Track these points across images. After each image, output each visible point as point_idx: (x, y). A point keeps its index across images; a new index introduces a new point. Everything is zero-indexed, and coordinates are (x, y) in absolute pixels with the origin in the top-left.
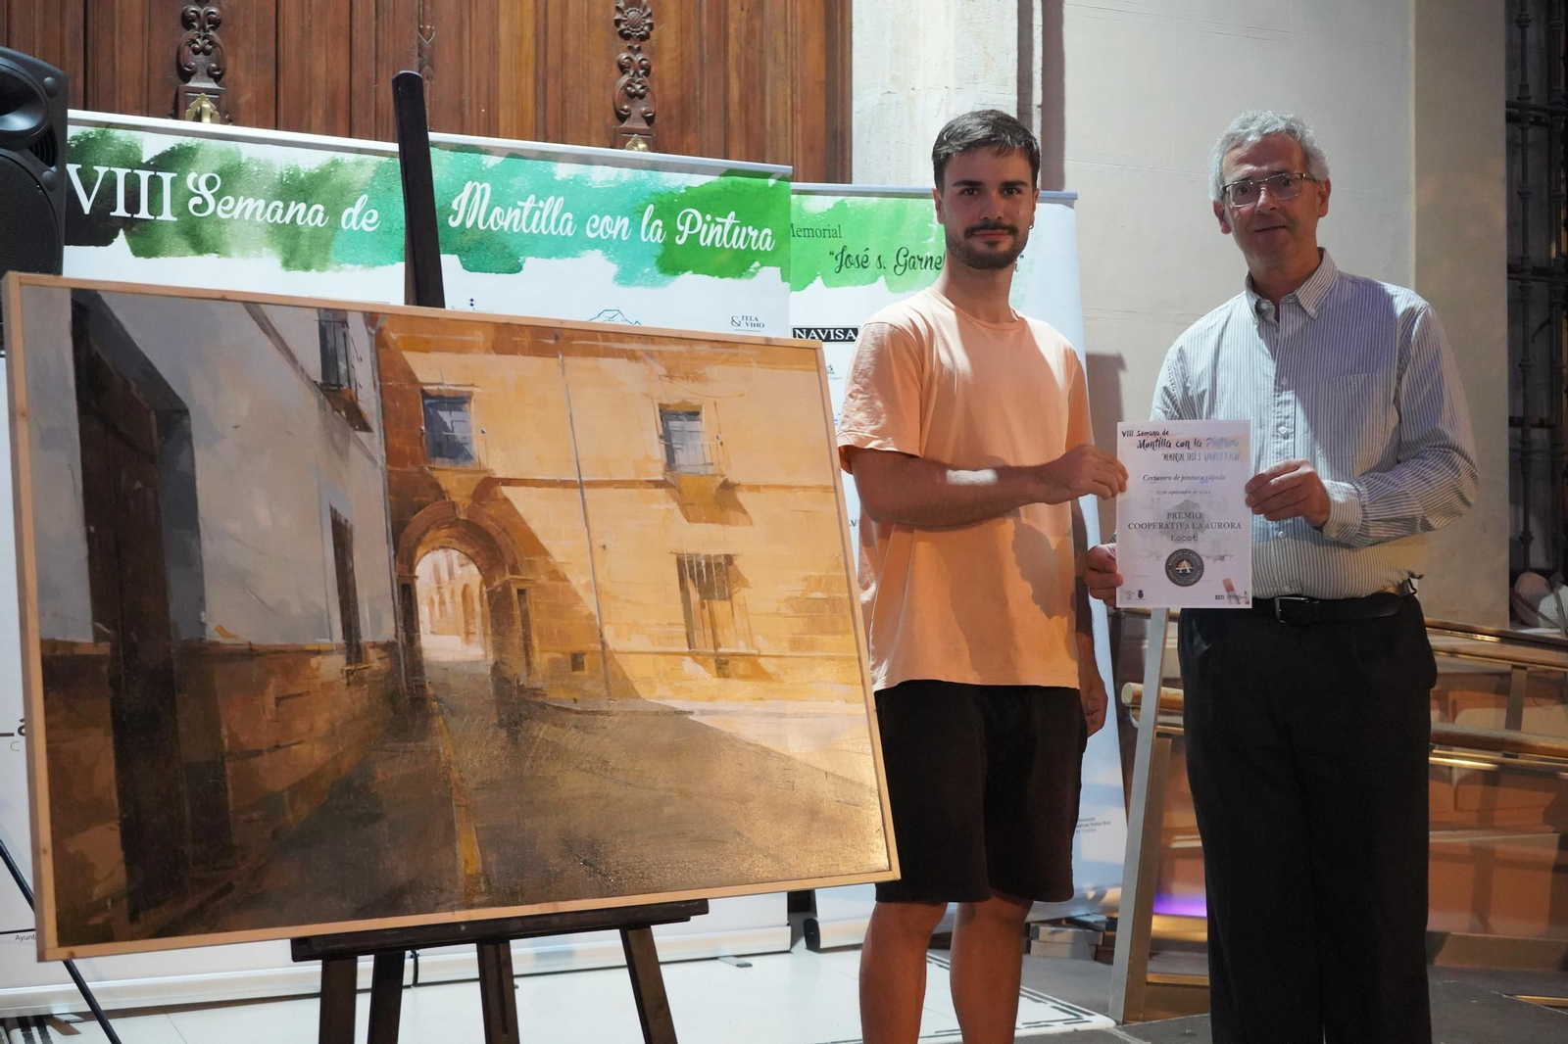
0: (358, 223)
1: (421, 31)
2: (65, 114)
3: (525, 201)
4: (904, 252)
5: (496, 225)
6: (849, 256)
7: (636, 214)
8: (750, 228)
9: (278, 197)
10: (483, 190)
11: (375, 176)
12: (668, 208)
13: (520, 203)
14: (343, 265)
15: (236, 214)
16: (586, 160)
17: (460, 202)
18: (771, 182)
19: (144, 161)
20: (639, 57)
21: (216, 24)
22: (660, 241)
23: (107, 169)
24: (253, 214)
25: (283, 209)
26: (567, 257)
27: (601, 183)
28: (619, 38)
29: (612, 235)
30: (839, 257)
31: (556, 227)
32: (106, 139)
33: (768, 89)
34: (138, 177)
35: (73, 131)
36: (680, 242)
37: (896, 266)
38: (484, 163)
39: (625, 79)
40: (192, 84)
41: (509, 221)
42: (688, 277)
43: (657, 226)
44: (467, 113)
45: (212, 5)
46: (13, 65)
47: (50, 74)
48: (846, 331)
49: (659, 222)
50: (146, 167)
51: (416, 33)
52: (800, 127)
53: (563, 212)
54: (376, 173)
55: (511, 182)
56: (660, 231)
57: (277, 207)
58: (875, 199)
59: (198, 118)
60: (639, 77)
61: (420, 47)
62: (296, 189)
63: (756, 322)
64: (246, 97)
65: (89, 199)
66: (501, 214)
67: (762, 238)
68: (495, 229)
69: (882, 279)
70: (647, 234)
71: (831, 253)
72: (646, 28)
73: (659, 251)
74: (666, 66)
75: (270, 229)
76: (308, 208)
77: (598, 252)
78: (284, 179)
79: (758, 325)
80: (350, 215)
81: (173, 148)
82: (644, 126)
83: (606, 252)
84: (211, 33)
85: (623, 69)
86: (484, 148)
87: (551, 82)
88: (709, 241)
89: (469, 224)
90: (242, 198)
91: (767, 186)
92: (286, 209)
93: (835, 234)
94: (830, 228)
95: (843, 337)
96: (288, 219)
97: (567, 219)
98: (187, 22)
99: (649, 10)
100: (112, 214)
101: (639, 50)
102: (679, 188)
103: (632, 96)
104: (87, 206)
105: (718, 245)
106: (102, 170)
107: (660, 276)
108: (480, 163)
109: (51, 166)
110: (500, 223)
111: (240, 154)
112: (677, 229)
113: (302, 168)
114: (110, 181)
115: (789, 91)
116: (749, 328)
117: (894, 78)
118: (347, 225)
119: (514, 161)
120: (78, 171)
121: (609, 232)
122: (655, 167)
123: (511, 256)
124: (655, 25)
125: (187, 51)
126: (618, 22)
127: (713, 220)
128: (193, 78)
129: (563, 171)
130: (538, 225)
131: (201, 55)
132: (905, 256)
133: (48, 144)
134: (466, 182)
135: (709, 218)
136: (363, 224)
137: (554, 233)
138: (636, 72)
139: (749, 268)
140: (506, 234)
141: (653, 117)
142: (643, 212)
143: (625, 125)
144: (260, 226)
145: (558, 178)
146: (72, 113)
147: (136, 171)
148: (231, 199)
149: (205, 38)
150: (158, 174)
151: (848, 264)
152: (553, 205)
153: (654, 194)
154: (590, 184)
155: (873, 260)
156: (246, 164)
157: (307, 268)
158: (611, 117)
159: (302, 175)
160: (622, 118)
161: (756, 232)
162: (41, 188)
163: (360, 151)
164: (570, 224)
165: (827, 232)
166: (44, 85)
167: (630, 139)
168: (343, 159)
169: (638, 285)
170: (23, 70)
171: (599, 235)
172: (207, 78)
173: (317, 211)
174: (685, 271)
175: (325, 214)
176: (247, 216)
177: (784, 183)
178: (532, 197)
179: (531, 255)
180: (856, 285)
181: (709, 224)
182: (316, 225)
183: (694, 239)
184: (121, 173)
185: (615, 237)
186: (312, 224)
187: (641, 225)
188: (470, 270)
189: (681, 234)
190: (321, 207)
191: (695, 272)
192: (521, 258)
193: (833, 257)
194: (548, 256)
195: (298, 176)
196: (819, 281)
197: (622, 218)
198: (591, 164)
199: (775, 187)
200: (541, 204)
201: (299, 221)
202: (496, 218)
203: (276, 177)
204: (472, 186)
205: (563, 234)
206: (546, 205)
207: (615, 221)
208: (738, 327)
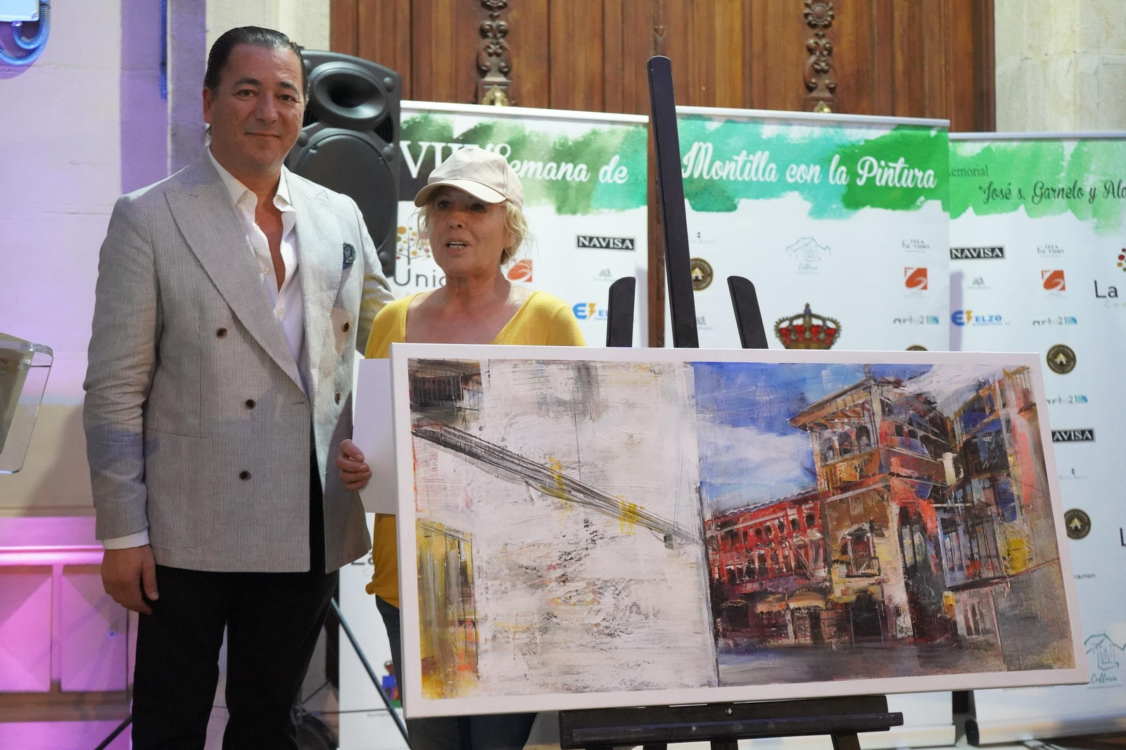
0: (612, 178)
1: (656, 30)
2: (399, 104)
3: (739, 156)
4: (1040, 185)
5: (717, 174)
6: (995, 190)
7: (825, 162)
8: (916, 170)
9: (553, 159)
10: (707, 149)
11: (624, 141)
12: (850, 157)
13: (735, 158)
14: (601, 210)
16: (786, 122)
17: (689, 159)
18: (933, 133)
19: (455, 137)
20: (823, 42)
21: (505, 33)
22: (845, 183)
23: (429, 144)
24: (534, 173)
25: (556, 168)
26: (771, 197)
27: (798, 140)
28: (807, 28)
29: (806, 180)
30: (987, 191)
32: (427, 121)
33: (926, 62)
35: (404, 117)
36: (860, 183)
37: (1033, 197)
38: (707, 127)
39: (813, 59)
40: (488, 79)
41: (726, 171)
42: (867, 210)
43: (842, 172)
44: (691, 90)
45: (502, 20)
46: (363, 70)
47: (388, 75)
48: (993, 250)
49: (843, 168)
50: (457, 141)
51: (652, 32)
52: (952, 90)
53: (768, 163)
54: (625, 139)
55: (728, 141)
56: (844, 175)
57: (552, 167)
58: (1015, 144)
59: (492, 103)
60: (823, 56)
61: (656, 42)
62: (566, 153)
63: (922, 245)
64: (527, 87)
65: (416, 166)
66: (720, 167)
67: (927, 178)
68: (715, 178)
69: (1022, 207)
70: (834, 177)
71: (980, 188)
72: (829, 19)
73: (844, 191)
74: (845, 47)
75: (547, 184)
76: (575, 168)
77: (796, 194)
78: (557, 146)
79: (924, 247)
80: (605, 173)
81: (476, 127)
82: (828, 95)
83: (802, 192)
84: (501, 40)
85: (811, 51)
86: (707, 117)
87: (756, 65)
88: (883, 183)
89: (696, 175)
90: (525, 162)
91: (929, 137)
92: (558, 168)
93: (984, 172)
94: (979, 168)
95: (990, 254)
96: (560, 177)
97: (772, 169)
98: (483, 33)
99: (831, 4)
101: (823, 36)
102: (859, 141)
103: (818, 72)
104: (414, 171)
105: (890, 185)
106: (425, 145)
107: (845, 210)
108: (704, 128)
109: (390, 143)
110: (720, 173)
111: (526, 128)
112: (857, 171)
113: (570, 137)
114: (431, 154)
115: (943, 62)
116: (917, 249)
117: (1030, 47)
118: (603, 179)
119: (730, 125)
120: (409, 147)
121: (805, 177)
122: (840, 124)
123: (728, 198)
124: (836, 17)
125: (484, 54)
126: (806, 15)
127: (887, 165)
128: (488, 74)
129: (768, 131)
130: (749, 174)
131: (494, 58)
132: (1041, 188)
133: (387, 128)
134: (693, 142)
136: (616, 178)
137: (762, 180)
138: (821, 53)
139: (916, 202)
140: (724, 181)
141: (834, 88)
142: (830, 161)
143: (814, 94)
144: (539, 182)
145: (764, 137)
146: (404, 104)
147: (450, 145)
148: (518, 162)
149: (497, 44)
151: (994, 196)
152: (761, 158)
153: (839, 146)
154: (789, 141)
155: (1015, 192)
156: (529, 136)
157: (574, 212)
158: (802, 89)
159: (570, 143)
160: (810, 89)
161: (921, 173)
162: (383, 159)
163: (613, 122)
164: (774, 172)
165: (976, 172)
166: (384, 84)
167: (816, 105)
168: (600, 129)
169: (828, 218)
170: (368, 73)
171: (797, 181)
172: (498, 74)
173: (581, 170)
174: (864, 205)
175: (588, 171)
176: (530, 175)
177: (943, 134)
178: (745, 153)
179: (743, 197)
180: (1000, 213)
181: (883, 169)
182: (581, 181)
183: (871, 180)
184: (439, 147)
185: (809, 181)
186: (578, 180)
187: (829, 171)
188: (698, 210)
189: (861, 177)
190: (584, 166)
191: (873, 206)
192: (736, 199)
193: (982, 191)
194: (757, 198)
195: (567, 143)
196: (970, 210)
197: (814, 166)
198: (790, 125)
199: (936, 137)
200: (751, 157)
201: (568, 178)
202: (716, 170)
203: (551, 145)
204: (698, 146)
205: (769, 180)
206: (755, 158)
207: (809, 168)
208: (908, 249)
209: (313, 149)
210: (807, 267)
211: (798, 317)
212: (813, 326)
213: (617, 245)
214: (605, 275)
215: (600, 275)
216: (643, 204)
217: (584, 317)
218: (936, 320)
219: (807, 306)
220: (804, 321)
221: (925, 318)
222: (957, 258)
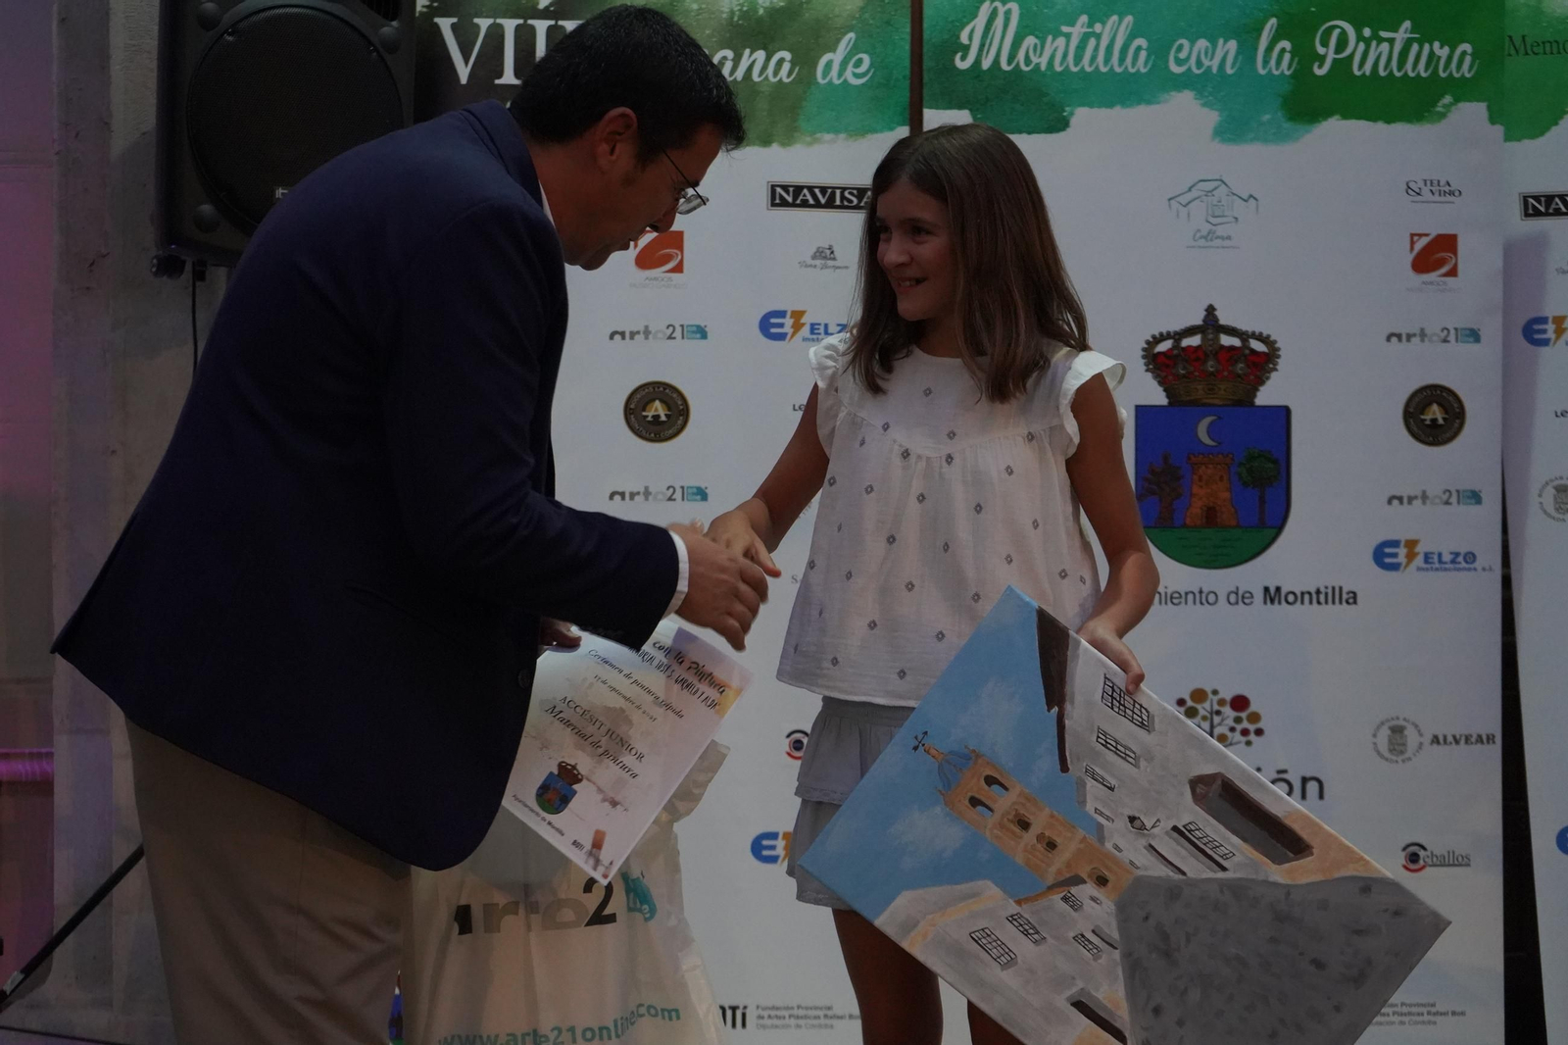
0: (840, 75)
3: (1073, 25)
5: (1028, 61)
7: (1247, 35)
8: (1436, 45)
9: (725, 44)
10: (1008, 13)
11: (867, 6)
12: (1300, 21)
13: (1065, 29)
14: (818, 135)
17: (972, 31)
19: (541, 6)
22: (1287, 73)
23: (491, 21)
25: (733, 60)
26: (1139, 104)
29: (1210, 67)
34: (533, 29)
36: (1319, 72)
41: (1050, 54)
42: (1334, 127)
43: (1283, 50)
49: (1286, 44)
50: (545, 14)
53: (1132, 37)
54: (868, 1)
56: (1287, 57)
57: (726, 58)
62: (752, 31)
63: (1447, 189)
65: (466, 63)
66: (1036, 45)
67: (1459, 59)
68: (1025, 69)
70: (1266, 62)
73: (1286, 88)
76: (768, 59)
77: (1188, 95)
78: (736, 19)
79: (1451, 193)
80: (829, 65)
83: (1200, 93)
88: (1368, 68)
89: (986, 64)
92: (737, 61)
96: (740, 75)
97: (1139, 49)
100: (497, 82)
104: (463, 72)
105: (1382, 73)
106: (484, 24)
107: (1287, 125)
109: (392, 20)
110: (1035, 60)
112: (1314, 49)
113: (760, 1)
114: (495, 38)
116: (1437, 198)
118: (824, 78)
120: (454, 27)
121: (1206, 62)
123: (1053, 105)
127: (1375, 36)
130: (1093, 58)
134: (982, 3)
135: (1367, 32)
136: (848, 74)
137: (1119, 70)
139: (1434, 105)
140: (1044, 75)
142: (1259, 31)
147: (530, 22)
150: (560, 23)
152: (1117, 28)
153: (1276, 2)
157: (766, 142)
159: (761, 11)
161: (1447, 49)
162: (376, 50)
164: (1143, 54)
169: (1252, 140)
171: (1189, 69)
173: (781, 61)
174: (1327, 114)
175: (793, 63)
178: (1084, 18)
179: (1083, 105)
181: (1367, 42)
182: (780, 81)
183: (1342, 66)
184: (510, 25)
185: (1215, 70)
186: (773, 80)
187: (1256, 49)
189: (1322, 59)
190: (787, 55)
191: (1345, 117)
192: (1067, 109)
194: (1110, 105)
195: (755, 13)
197: (1225, 42)
200: (1098, 28)
201: (755, 77)
202: (1027, 52)
203: (724, 16)
204: (991, 9)
205: (1132, 70)
206: (1105, 30)
207: (1215, 46)
208: (1419, 198)
209: (229, 34)
210: (1209, 236)
211: (1190, 331)
212: (1223, 347)
213: (850, 201)
214: (825, 258)
215: (814, 257)
216: (903, 124)
217: (782, 337)
218: (1474, 335)
219: (1211, 310)
220: (1203, 340)
221: (1452, 332)
222: (1537, 213)
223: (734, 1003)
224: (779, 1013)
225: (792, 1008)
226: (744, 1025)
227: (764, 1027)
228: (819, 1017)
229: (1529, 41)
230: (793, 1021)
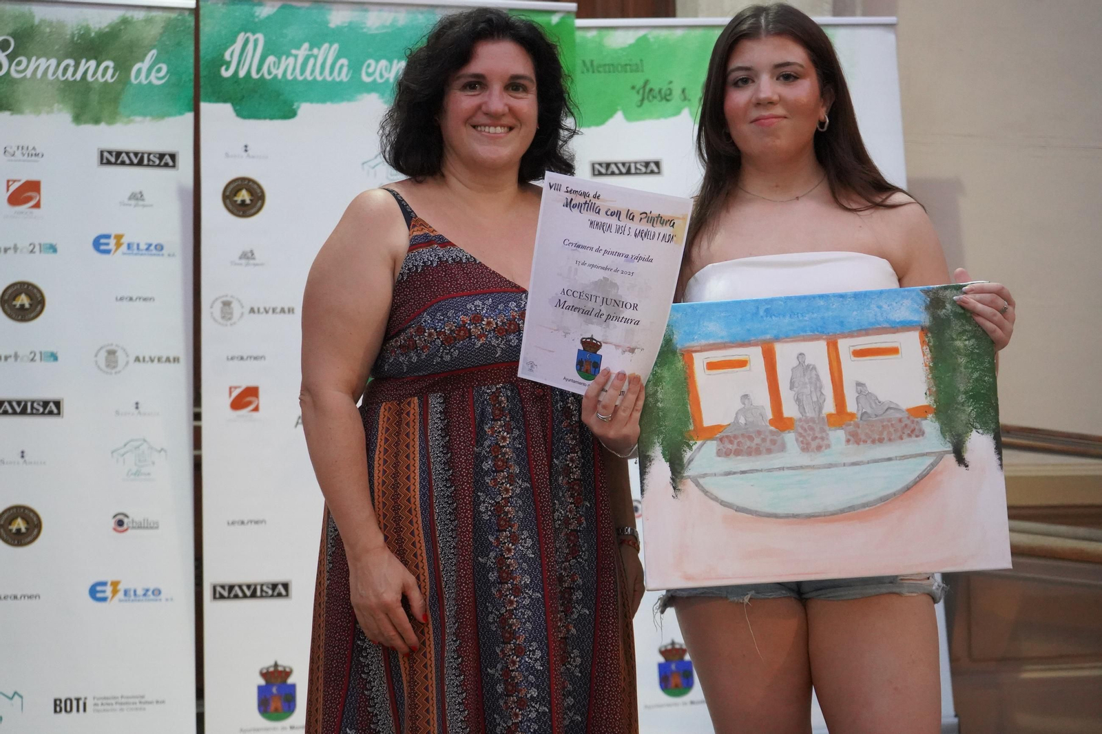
0: (147, 77)
3: (299, 49)
5: (270, 73)
6: (651, 90)
9: (67, 56)
10: (256, 41)
11: (164, 32)
13: (294, 52)
14: (132, 118)
15: (29, 73)
16: (362, 6)
17: (232, 53)
18: (555, 19)
24: (46, 72)
25: (74, 66)
26: (342, 101)
27: (377, 29)
29: (388, 79)
30: (641, 92)
31: (331, 72)
38: (257, 14)
41: (283, 68)
48: (647, 164)
53: (338, 58)
54: (166, 29)
55: (285, 31)
57: (68, 65)
58: (679, 32)
62: (87, 47)
66: (274, 63)
68: (268, 77)
69: (686, 112)
71: (633, 88)
75: (62, 86)
76: (98, 66)
77: (372, 95)
78: (76, 39)
80: (139, 71)
83: (383, 94)
89: (242, 74)
90: (34, 59)
91: (551, 24)
92: (76, 67)
93: (637, 68)
94: (632, 63)
95: (644, 169)
96: (78, 76)
97: (342, 66)
108: (252, 15)
110: (274, 71)
111: (33, 17)
113: (92, 26)
118: (136, 80)
119: (287, 10)
121: (387, 74)
123: (285, 102)
129: (337, 18)
130: (313, 71)
134: (239, 33)
136: (153, 77)
137: (329, 79)
140: (280, 81)
144: (51, 83)
145: (332, 25)
148: (24, 60)
151: (651, 98)
152: (327, 52)
154: (365, 30)
155: (677, 93)
156: (39, 26)
157: (97, 121)
159: (93, 34)
163: (149, 8)
164: (345, 70)
165: (628, 68)
168: (132, 17)
171: (375, 79)
173: (106, 68)
175: (115, 70)
176: (39, 74)
177: (569, 21)
178: (306, 45)
179: (306, 101)
180: (658, 118)
182: (106, 81)
185: (392, 79)
186: (101, 80)
188: (244, 117)
190: (110, 64)
192: (296, 104)
193: (634, 92)
194: (323, 101)
195: (90, 34)
196: (619, 116)
197: (398, 62)
198: (366, 10)
199: (558, 24)
200: (315, 51)
201: (89, 78)
202: (269, 67)
203: (68, 37)
204: (245, 39)
205: (338, 79)
206: (320, 53)
207: (391, 65)
213: (154, 162)
214: (137, 199)
215: (130, 198)
216: (189, 111)
217: (108, 252)
222: (600, 174)
223: (78, 696)
224: (109, 701)
225: (117, 698)
226: (85, 710)
227: (98, 711)
228: (136, 703)
229: (595, 64)
230: (118, 707)
